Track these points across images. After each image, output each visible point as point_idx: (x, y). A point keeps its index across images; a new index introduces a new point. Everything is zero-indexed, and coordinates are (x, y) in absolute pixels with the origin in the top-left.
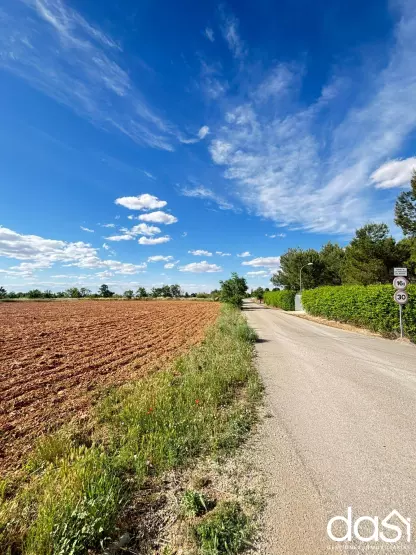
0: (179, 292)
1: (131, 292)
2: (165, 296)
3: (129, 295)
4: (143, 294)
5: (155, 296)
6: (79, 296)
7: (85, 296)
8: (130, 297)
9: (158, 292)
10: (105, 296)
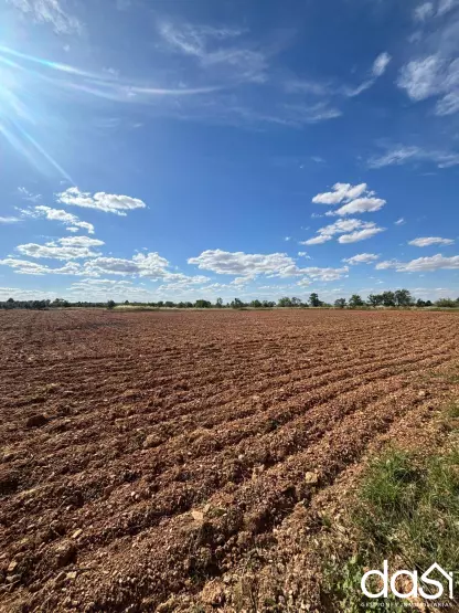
0: (408, 300)
1: (343, 301)
2: (386, 304)
3: (341, 304)
4: (357, 302)
5: (375, 305)
6: (291, 305)
7: (296, 305)
8: (342, 306)
9: (376, 300)
10: (316, 306)
